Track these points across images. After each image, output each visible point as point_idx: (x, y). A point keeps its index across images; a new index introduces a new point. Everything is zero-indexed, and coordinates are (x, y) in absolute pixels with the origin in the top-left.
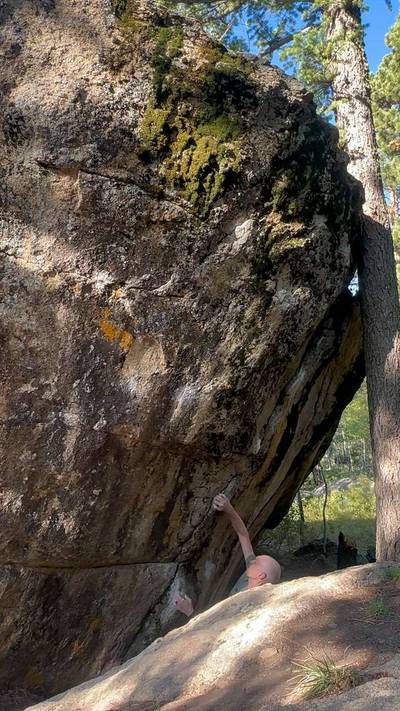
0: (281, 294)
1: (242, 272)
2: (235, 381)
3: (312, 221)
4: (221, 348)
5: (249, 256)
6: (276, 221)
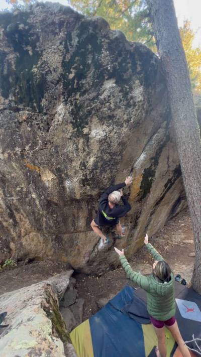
0: (93, 133)
1: (68, 129)
2: (85, 175)
3: (103, 86)
4: (74, 164)
5: (69, 121)
6: (77, 97)
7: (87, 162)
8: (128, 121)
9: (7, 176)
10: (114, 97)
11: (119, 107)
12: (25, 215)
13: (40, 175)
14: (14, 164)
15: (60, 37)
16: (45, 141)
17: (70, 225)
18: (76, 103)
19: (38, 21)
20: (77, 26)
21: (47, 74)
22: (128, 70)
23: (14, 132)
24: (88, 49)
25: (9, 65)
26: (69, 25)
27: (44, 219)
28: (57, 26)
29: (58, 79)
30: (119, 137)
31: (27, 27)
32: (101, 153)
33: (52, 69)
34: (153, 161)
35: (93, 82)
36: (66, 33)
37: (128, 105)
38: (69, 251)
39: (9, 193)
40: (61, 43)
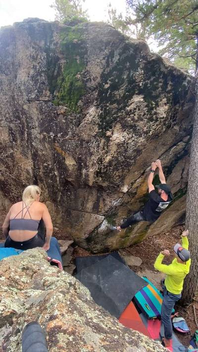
0: (114, 137)
1: (95, 129)
2: (100, 169)
3: (132, 100)
4: (93, 157)
5: (97, 123)
6: (108, 105)
7: (104, 159)
8: (146, 133)
9: (39, 152)
10: (139, 110)
11: (142, 120)
12: (46, 186)
13: (65, 159)
14: (46, 145)
15: (104, 53)
16: (74, 133)
17: (80, 204)
18: (105, 109)
19: (90, 38)
20: (121, 46)
21: (87, 81)
22: (158, 88)
23: (52, 120)
24: (126, 67)
25: (60, 68)
26: (113, 45)
27: (60, 194)
28: (104, 45)
29: (95, 87)
30: (135, 145)
31: (79, 42)
32: (117, 154)
33: (92, 78)
34: (167, 169)
35: (124, 94)
36: (110, 51)
37: (151, 119)
38: (74, 225)
39: (38, 165)
40: (104, 58)
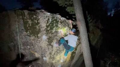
2: (51, 57)
4: (47, 53)
5: (47, 41)
7: (52, 53)
13: (35, 55)
18: (49, 36)
24: (54, 22)
25: (29, 24)
28: (45, 17)
29: (44, 30)
31: (36, 17)
32: (57, 50)
33: (43, 27)
34: (75, 49)
36: (48, 19)
